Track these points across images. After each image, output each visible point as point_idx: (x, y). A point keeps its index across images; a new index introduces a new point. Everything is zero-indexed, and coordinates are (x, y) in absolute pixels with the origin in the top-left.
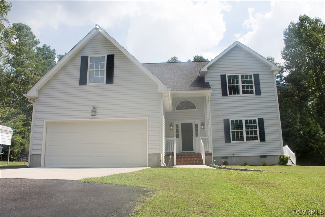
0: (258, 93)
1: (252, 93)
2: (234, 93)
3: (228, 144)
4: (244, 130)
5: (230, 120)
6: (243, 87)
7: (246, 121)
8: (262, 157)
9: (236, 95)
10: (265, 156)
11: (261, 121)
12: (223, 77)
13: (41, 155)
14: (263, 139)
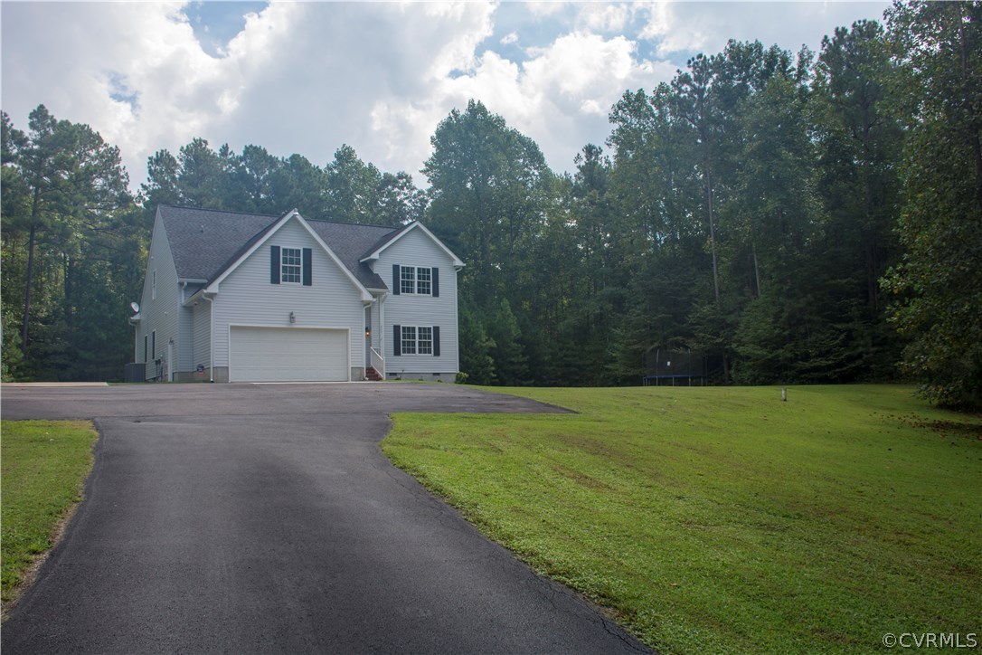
0: (436, 294)
1: (429, 293)
2: (408, 292)
3: (397, 357)
4: (417, 340)
5: (402, 326)
6: (419, 283)
7: (420, 328)
8: (435, 374)
9: (410, 294)
10: (438, 374)
11: (437, 329)
12: (396, 268)
13: (227, 368)
14: (437, 353)
